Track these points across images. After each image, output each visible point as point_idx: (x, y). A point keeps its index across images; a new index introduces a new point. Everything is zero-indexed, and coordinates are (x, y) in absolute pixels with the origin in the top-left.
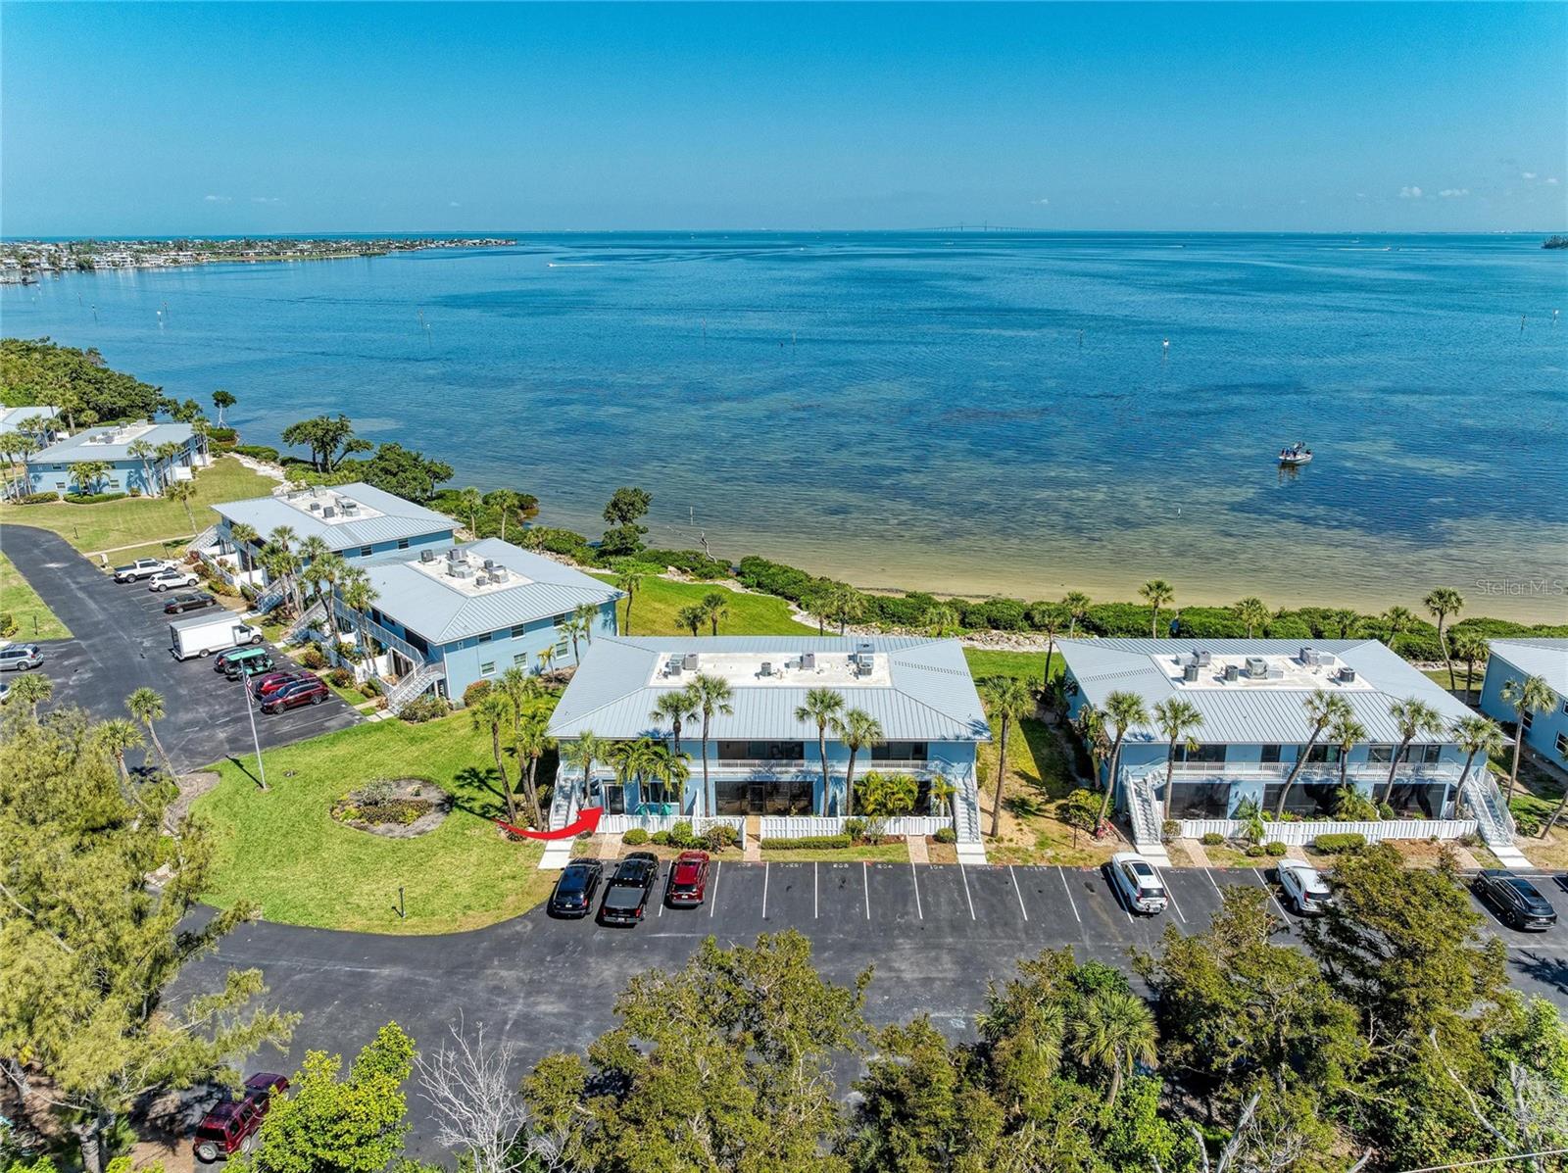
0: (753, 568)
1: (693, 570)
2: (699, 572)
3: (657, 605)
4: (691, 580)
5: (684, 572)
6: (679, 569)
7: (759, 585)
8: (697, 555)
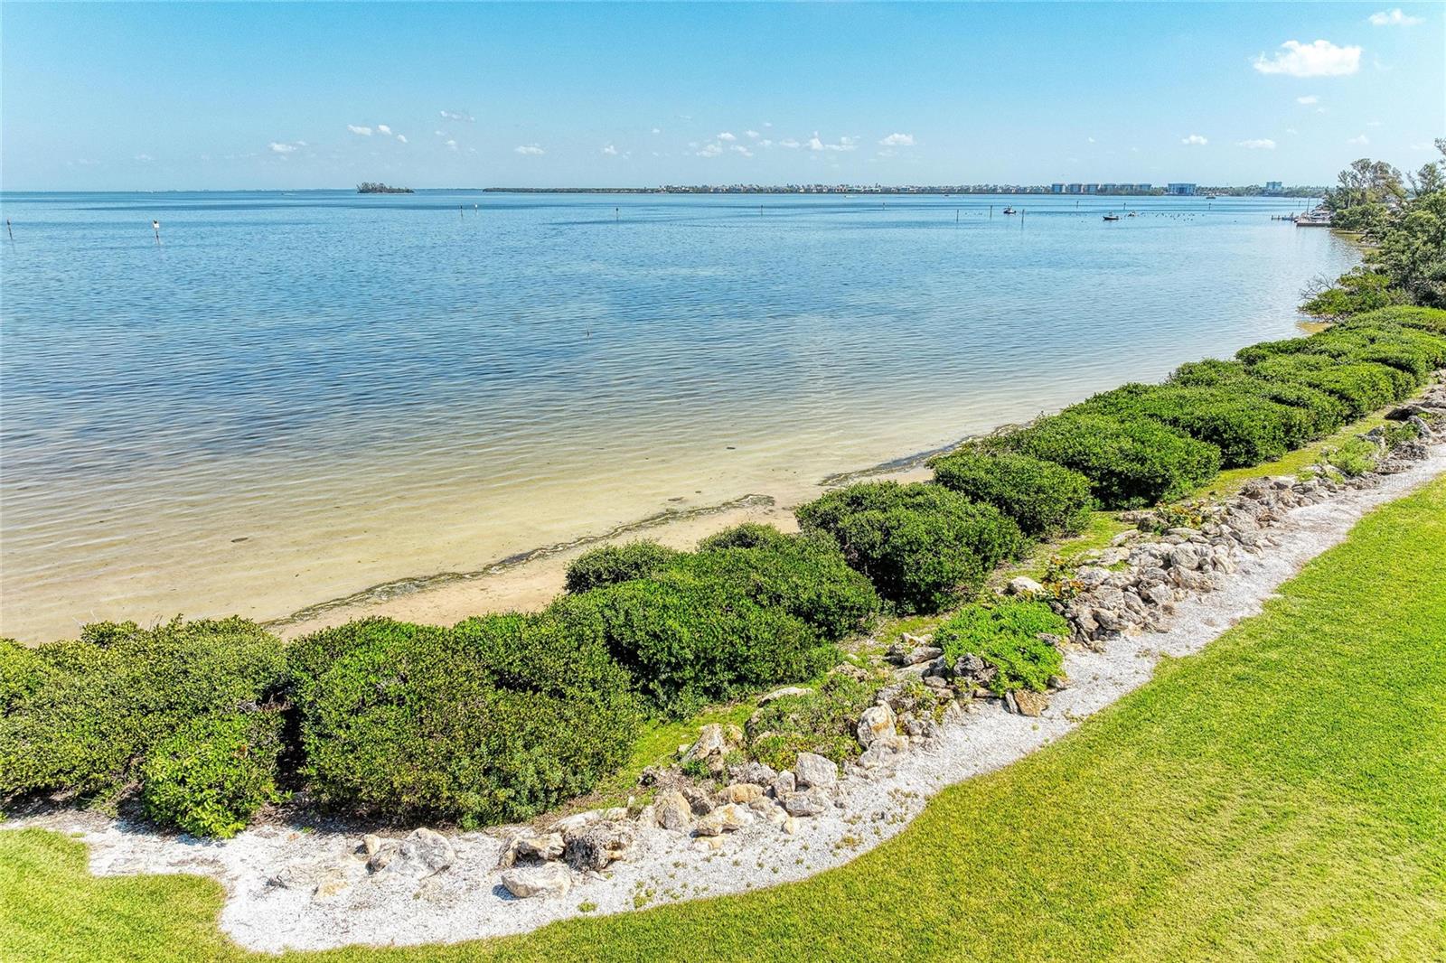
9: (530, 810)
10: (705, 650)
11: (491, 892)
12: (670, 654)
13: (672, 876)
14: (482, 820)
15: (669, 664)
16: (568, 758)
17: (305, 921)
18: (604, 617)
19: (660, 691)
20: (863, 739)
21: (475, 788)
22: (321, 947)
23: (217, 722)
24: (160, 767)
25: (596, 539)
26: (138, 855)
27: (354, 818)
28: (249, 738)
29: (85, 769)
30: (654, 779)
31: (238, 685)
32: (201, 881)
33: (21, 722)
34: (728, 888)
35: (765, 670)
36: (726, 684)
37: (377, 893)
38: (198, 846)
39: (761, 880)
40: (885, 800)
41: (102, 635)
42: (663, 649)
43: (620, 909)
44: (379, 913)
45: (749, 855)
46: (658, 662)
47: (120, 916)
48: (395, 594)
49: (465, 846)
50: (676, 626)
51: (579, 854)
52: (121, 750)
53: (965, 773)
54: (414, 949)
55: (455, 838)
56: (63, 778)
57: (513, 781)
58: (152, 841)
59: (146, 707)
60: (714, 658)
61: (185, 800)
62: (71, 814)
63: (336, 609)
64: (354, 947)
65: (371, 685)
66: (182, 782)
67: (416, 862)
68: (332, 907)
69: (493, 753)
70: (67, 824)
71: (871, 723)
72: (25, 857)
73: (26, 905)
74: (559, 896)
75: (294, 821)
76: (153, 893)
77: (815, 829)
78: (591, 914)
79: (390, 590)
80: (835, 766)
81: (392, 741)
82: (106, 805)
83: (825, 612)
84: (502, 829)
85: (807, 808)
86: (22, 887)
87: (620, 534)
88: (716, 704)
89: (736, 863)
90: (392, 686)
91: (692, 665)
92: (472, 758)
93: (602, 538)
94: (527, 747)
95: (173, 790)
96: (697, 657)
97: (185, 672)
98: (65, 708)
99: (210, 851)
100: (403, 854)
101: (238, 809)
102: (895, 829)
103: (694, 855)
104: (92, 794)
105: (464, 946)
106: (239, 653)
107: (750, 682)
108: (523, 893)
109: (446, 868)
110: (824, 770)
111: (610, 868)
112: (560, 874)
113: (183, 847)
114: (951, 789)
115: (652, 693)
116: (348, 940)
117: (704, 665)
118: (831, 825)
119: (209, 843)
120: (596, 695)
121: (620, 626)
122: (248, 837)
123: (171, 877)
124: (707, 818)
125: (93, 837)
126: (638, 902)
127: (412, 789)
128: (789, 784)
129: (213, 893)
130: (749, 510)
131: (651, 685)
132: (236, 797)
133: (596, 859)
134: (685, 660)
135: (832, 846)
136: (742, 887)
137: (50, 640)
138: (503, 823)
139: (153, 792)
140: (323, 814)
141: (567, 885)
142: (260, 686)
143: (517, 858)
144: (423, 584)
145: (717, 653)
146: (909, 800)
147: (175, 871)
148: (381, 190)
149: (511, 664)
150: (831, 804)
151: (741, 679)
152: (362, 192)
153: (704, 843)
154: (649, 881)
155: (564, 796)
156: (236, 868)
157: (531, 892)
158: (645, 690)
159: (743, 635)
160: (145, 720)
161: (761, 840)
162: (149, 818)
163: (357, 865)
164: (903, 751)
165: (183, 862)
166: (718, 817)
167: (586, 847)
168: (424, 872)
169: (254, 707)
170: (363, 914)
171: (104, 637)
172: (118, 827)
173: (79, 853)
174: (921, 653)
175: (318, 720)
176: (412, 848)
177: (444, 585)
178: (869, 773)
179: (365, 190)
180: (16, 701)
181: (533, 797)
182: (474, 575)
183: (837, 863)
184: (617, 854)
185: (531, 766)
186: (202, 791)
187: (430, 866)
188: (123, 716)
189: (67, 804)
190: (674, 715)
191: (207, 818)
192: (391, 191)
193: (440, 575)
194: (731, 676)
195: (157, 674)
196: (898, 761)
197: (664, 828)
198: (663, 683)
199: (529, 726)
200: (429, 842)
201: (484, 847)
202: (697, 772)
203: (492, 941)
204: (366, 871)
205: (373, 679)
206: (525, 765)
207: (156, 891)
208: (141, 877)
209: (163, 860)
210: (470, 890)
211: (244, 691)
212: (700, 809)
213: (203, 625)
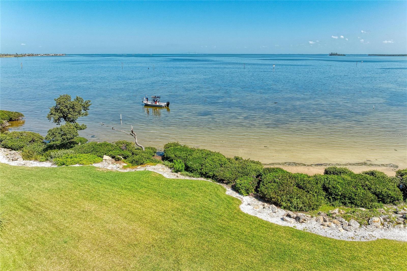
0: (178, 153)
1: (125, 158)
2: (130, 159)
3: (88, 205)
4: (124, 168)
5: (118, 160)
6: (113, 157)
7: (187, 169)
8: (127, 145)
9: (294, 210)
10: (344, 193)
11: (280, 218)
12: (336, 192)
13: (312, 229)
14: (285, 208)
15: (335, 194)
16: (304, 203)
17: (251, 211)
18: (324, 180)
19: (331, 199)
20: (370, 222)
21: (285, 202)
22: (252, 215)
23: (248, 177)
24: (238, 181)
25: (341, 165)
26: (232, 194)
27: (265, 200)
28: (252, 182)
29: (229, 178)
30: (320, 213)
31: (254, 173)
32: (239, 200)
33: (222, 169)
34: (322, 235)
35: (359, 203)
36: (348, 203)
37: (263, 211)
38: (240, 195)
39: (328, 236)
40: (367, 235)
41: (237, 158)
42: (334, 190)
43: (300, 229)
44: (262, 214)
45: (330, 232)
46: (333, 193)
47: (228, 200)
48: (290, 165)
49: (280, 211)
50: (339, 187)
51: (297, 219)
52: (234, 177)
53: (392, 238)
54: (265, 221)
55: (279, 209)
56: (225, 179)
57: (292, 203)
58: (235, 192)
59: (239, 172)
60: (346, 196)
61: (240, 188)
62: (225, 185)
63: (278, 165)
64: (256, 217)
65: (274, 179)
66: (241, 185)
67: (271, 209)
68: (255, 210)
69: (290, 197)
70: (224, 186)
71: (373, 220)
72: (218, 188)
73: (217, 194)
74: (291, 223)
75: (255, 197)
76: (232, 199)
77: (346, 233)
78: (295, 228)
79: (290, 164)
80: (359, 225)
81: (273, 189)
82: (230, 185)
83: (383, 196)
84: (288, 211)
85: (347, 229)
86: (217, 192)
87: (348, 165)
88: (344, 206)
89: (326, 232)
90: (277, 180)
91: (340, 196)
92: (286, 197)
93: (342, 165)
94: (297, 199)
95: (239, 185)
96: (342, 195)
97: (247, 168)
98: (228, 168)
99: (242, 197)
100: (269, 207)
101: (248, 192)
102: (365, 240)
103: (319, 227)
104: (229, 183)
105: (272, 223)
106: (256, 167)
107: (354, 204)
108: (285, 220)
109: (275, 212)
110: (356, 224)
111: (302, 223)
112: (293, 220)
113: (238, 195)
114: (385, 239)
115: (330, 199)
116: (256, 216)
117: (343, 197)
118: (351, 234)
119: (242, 196)
120: (315, 195)
121: (327, 183)
122: (248, 197)
123: (235, 198)
124: (326, 223)
125: (227, 189)
126: (304, 230)
127: (274, 198)
128: (346, 224)
129: (240, 202)
130: (388, 168)
131: (330, 197)
132: (247, 190)
133: (300, 220)
134: (339, 194)
135: (348, 237)
136: (325, 236)
137: (229, 157)
138: (288, 210)
139: (236, 185)
140: (260, 198)
141: (293, 222)
142: (257, 174)
143: (287, 216)
144: (296, 164)
145: (347, 195)
146: (373, 237)
147: (236, 197)
148: (336, 55)
149: (301, 183)
150: (354, 231)
151: (352, 203)
152: (330, 55)
153: (322, 226)
154: (308, 228)
155: (301, 210)
156: (244, 200)
157: (286, 221)
158: (328, 198)
159: (355, 193)
160: (238, 174)
161: (334, 230)
162: (235, 189)
163: (262, 207)
164: (379, 228)
165: (238, 197)
166: (328, 223)
167: (299, 218)
168: (271, 212)
169: (255, 177)
170: (259, 213)
171: (237, 159)
172: (231, 189)
173: (225, 190)
174: (403, 212)
175: (263, 182)
176: (271, 207)
177: (300, 166)
178: (367, 229)
179: (331, 55)
180: (222, 165)
181: (295, 208)
182: (308, 165)
183: (347, 240)
184: (304, 221)
185: (296, 202)
186: (243, 187)
187: (273, 211)
188: (236, 172)
189: (225, 183)
190: (333, 205)
191: (243, 191)
192: (339, 55)
193: (301, 164)
194: (350, 201)
195: (242, 167)
196: (376, 230)
197: (317, 222)
198: (333, 198)
199: (299, 195)
200: (274, 207)
201: (283, 212)
202: (329, 215)
203: (276, 225)
204: (263, 208)
205: (274, 178)
206: (295, 201)
207: (233, 199)
208: (232, 196)
209: (235, 196)
210: (277, 216)
211: (254, 174)
212: (325, 221)
213: (252, 161)
